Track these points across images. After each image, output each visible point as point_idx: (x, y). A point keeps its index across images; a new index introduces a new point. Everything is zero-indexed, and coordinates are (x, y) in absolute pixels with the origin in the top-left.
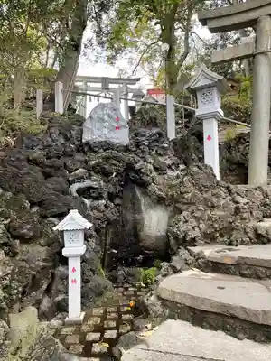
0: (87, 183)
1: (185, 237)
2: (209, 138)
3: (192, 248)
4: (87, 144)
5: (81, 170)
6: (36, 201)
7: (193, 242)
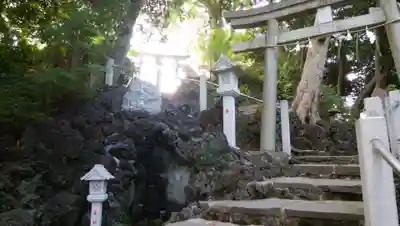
0: (119, 145)
1: (198, 193)
2: (227, 111)
3: (201, 202)
4: (124, 112)
5: (116, 134)
6: (73, 157)
7: (205, 197)
